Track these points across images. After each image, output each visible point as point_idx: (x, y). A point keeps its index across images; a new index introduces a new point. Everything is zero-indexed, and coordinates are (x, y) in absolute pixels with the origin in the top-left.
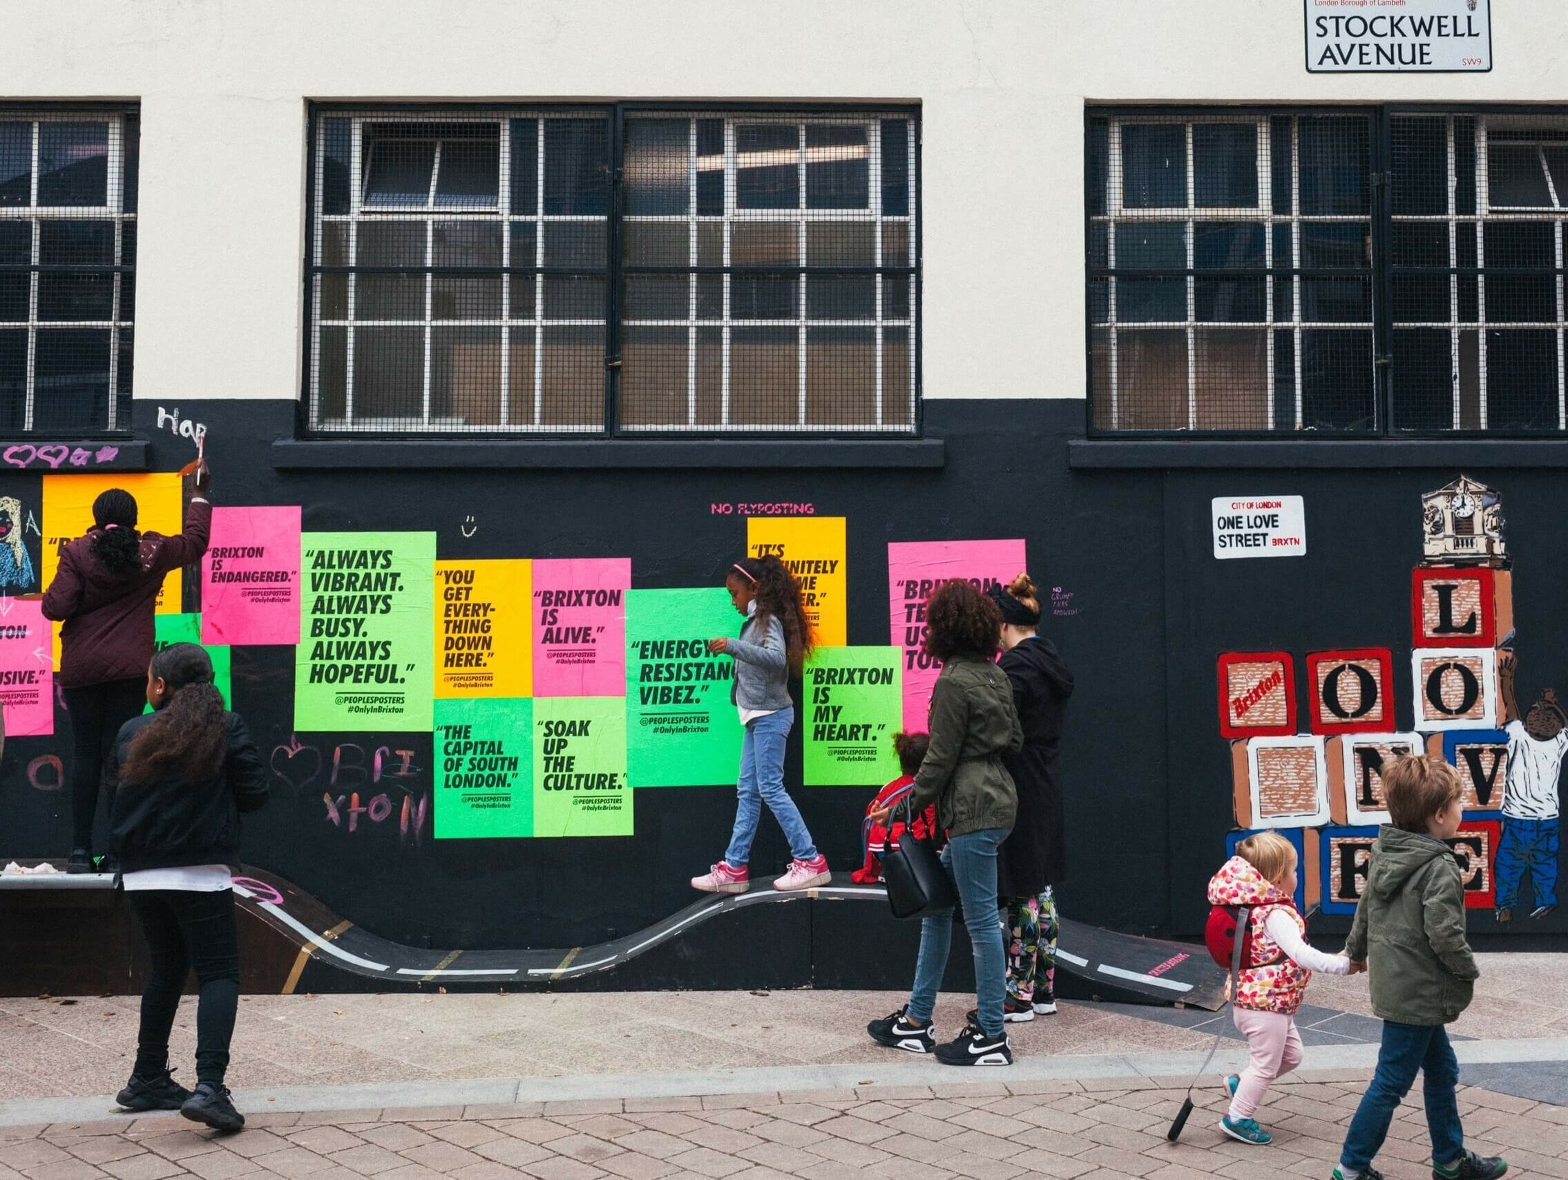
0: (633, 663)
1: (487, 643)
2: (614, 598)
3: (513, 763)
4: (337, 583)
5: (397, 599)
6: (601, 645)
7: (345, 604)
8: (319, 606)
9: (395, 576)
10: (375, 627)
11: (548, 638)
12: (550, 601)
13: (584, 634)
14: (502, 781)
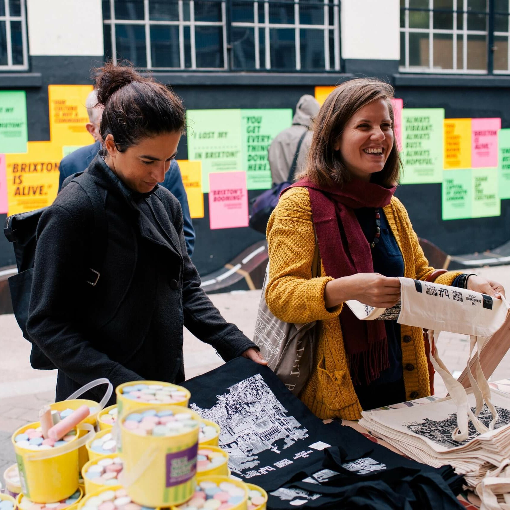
0: (500, 155)
1: (458, 150)
2: (495, 133)
3: (466, 192)
4: (413, 128)
5: (432, 135)
6: (491, 149)
7: (416, 136)
8: (408, 137)
9: (431, 126)
10: (425, 144)
11: (477, 147)
12: (478, 134)
13: (486, 146)
14: (462, 198)
